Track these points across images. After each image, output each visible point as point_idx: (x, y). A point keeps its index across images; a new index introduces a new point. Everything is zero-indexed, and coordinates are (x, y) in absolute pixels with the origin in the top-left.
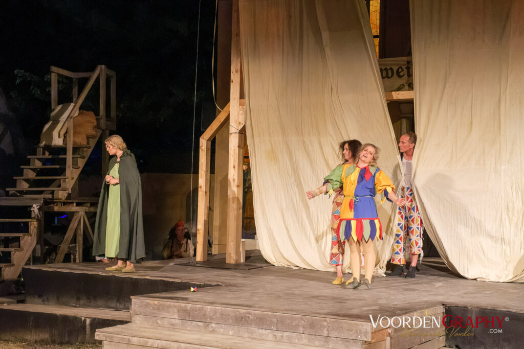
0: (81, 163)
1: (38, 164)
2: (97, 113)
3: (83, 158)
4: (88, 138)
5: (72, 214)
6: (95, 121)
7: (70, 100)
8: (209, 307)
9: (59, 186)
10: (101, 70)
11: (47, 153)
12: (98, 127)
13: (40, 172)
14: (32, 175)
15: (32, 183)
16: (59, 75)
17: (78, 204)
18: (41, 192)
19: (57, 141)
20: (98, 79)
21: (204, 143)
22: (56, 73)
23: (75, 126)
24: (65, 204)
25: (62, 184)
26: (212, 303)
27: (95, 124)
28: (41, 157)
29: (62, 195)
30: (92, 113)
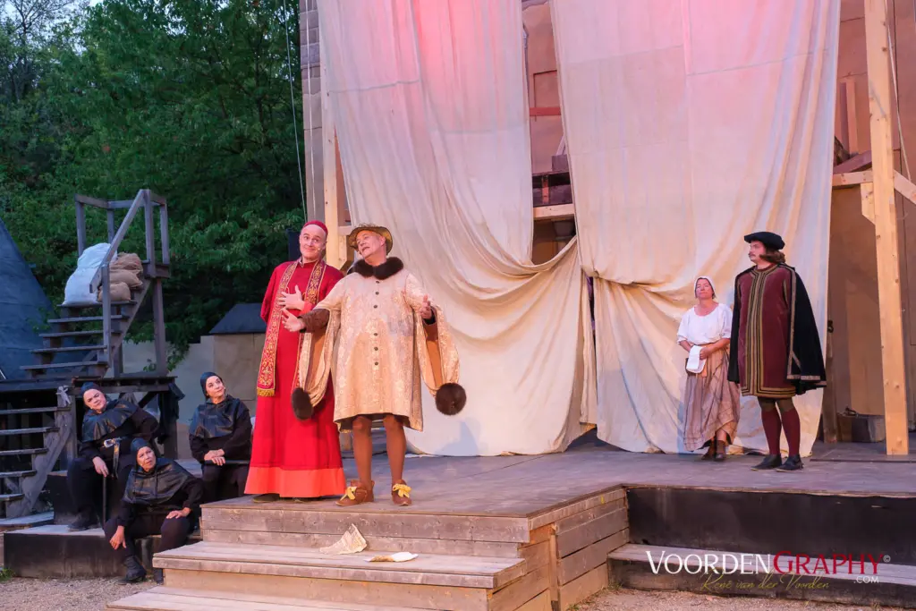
3: (127, 319)
8: (308, 512)
9: (95, 359)
10: (145, 197)
12: (144, 276)
16: (85, 205)
25: (99, 357)
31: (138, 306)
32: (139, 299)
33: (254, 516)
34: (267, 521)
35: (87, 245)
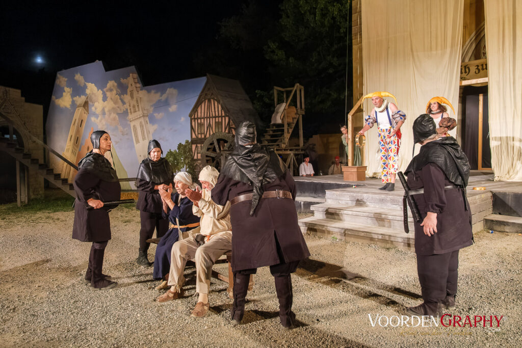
0: (291, 131)
1: (271, 133)
2: (296, 107)
3: (292, 128)
4: (293, 119)
5: (288, 155)
6: (295, 110)
7: (283, 102)
8: (366, 195)
9: (281, 141)
10: (297, 86)
11: (274, 127)
12: (297, 113)
13: (272, 136)
14: (269, 138)
15: (269, 141)
16: (277, 90)
17: (291, 150)
18: (272, 145)
19: (279, 121)
20: (296, 91)
21: (350, 117)
22: (276, 89)
23: (287, 113)
24: (284, 150)
25: (283, 141)
26: (367, 193)
27: (296, 112)
28: (272, 129)
29: (283, 146)
30: (294, 107)
31: (295, 124)
32: (295, 121)
33: (345, 195)
34: (350, 197)
35: (278, 104)
